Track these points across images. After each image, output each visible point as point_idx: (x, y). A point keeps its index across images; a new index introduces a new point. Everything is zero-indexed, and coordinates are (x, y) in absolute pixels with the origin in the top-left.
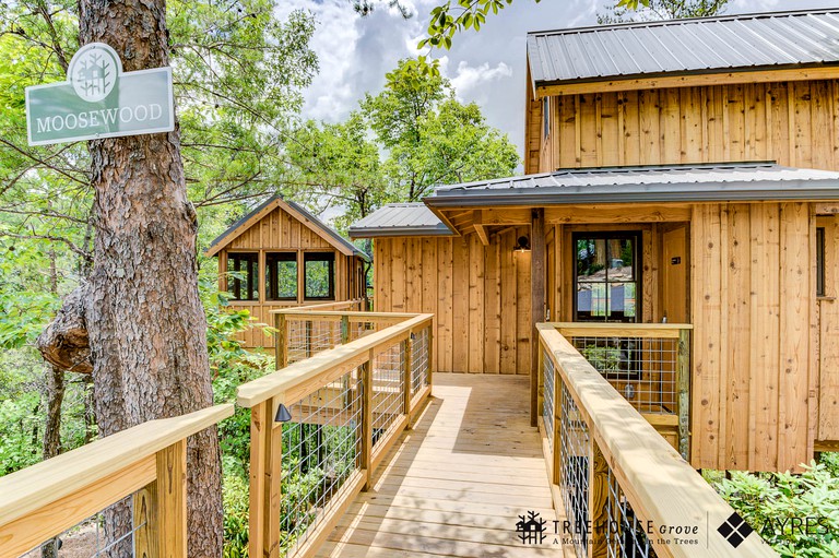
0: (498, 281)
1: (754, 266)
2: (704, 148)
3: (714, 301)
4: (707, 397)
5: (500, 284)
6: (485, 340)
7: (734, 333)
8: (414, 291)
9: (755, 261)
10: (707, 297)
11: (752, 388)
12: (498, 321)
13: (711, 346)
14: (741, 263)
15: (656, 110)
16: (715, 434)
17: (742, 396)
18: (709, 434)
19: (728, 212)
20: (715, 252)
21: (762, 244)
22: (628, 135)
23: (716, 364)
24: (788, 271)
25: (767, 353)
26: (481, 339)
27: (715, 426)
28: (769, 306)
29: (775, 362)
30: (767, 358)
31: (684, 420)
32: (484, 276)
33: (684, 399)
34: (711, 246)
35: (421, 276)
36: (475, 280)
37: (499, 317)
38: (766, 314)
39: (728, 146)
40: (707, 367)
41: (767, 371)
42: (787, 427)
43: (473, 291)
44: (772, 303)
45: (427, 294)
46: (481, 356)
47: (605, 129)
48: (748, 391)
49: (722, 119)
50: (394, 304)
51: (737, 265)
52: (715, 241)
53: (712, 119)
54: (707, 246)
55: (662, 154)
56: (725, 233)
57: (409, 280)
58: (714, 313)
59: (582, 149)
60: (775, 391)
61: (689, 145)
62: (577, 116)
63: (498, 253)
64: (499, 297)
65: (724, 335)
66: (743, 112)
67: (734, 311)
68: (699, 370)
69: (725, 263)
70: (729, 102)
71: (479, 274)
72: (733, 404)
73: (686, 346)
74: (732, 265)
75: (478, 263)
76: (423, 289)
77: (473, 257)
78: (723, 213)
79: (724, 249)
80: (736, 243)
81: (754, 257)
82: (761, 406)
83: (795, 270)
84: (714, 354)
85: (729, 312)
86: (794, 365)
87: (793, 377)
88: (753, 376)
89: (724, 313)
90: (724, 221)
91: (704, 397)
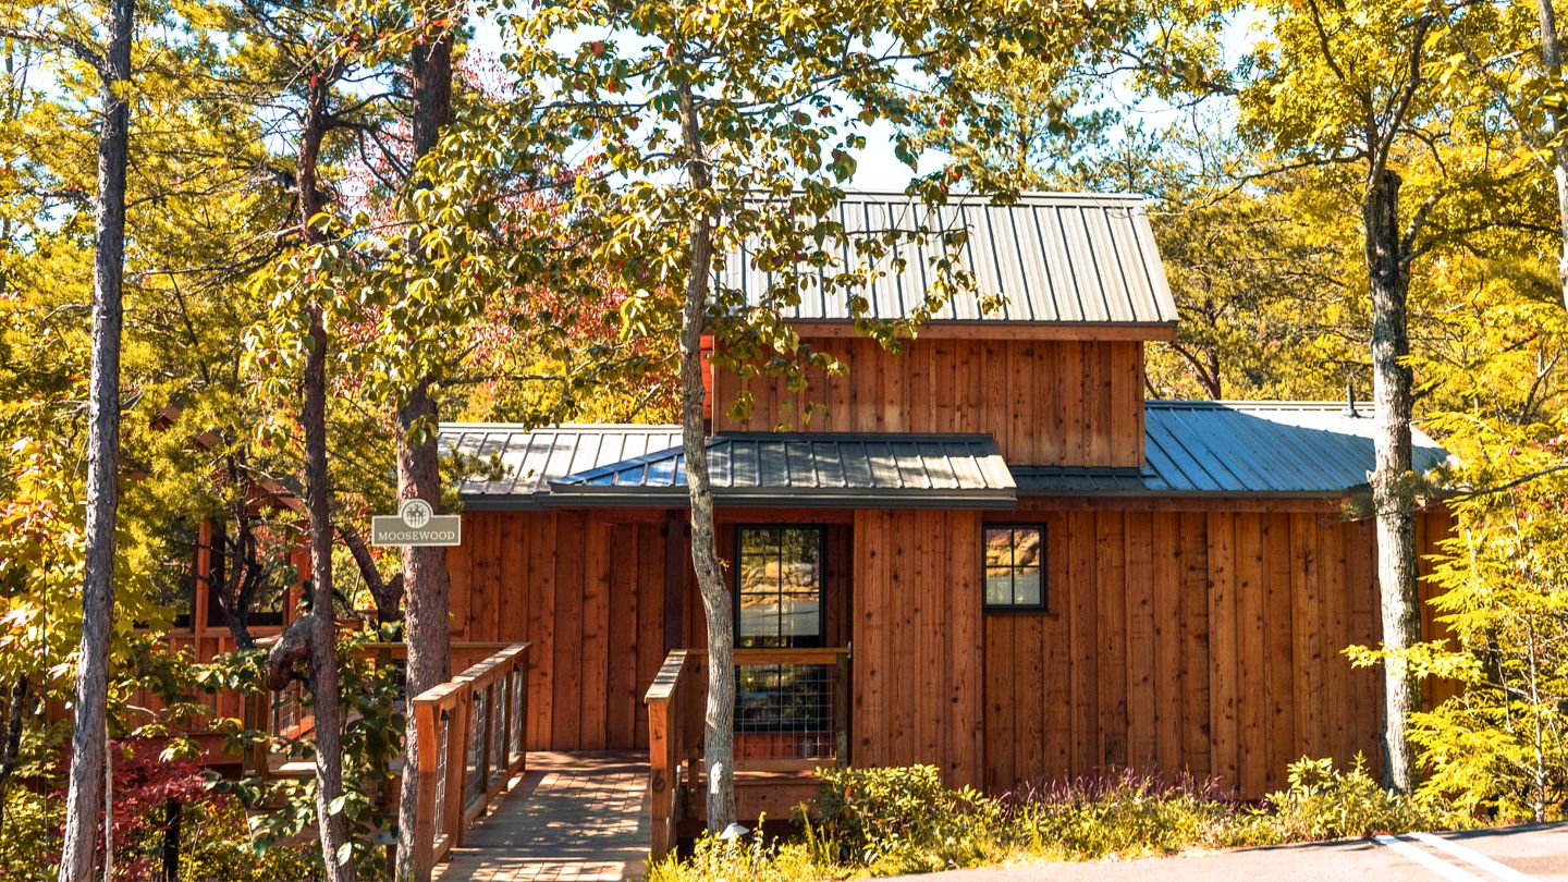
0: (633, 586)
1: (917, 579)
2: (906, 412)
3: (875, 620)
4: (869, 735)
5: (637, 593)
6: (610, 689)
7: (898, 657)
8: (485, 605)
9: (919, 573)
10: (869, 615)
11: (917, 722)
12: (633, 657)
13: (873, 673)
14: (905, 575)
17: (907, 732)
19: (891, 515)
20: (877, 562)
21: (927, 553)
23: (878, 695)
24: (954, 584)
25: (934, 680)
26: (603, 687)
28: (933, 625)
29: (941, 690)
30: (933, 688)
32: (609, 579)
34: (873, 554)
35: (498, 579)
36: (594, 585)
37: (635, 649)
38: (931, 634)
39: (934, 412)
40: (867, 699)
41: (933, 702)
43: (592, 604)
44: (937, 621)
45: (509, 610)
46: (602, 717)
47: (780, 379)
48: (912, 726)
49: (928, 375)
51: (901, 578)
52: (877, 548)
54: (868, 555)
55: (853, 418)
56: (887, 539)
57: (477, 586)
58: (875, 634)
60: (941, 726)
63: (634, 541)
64: (634, 615)
65: (887, 660)
66: (955, 365)
67: (898, 631)
68: (860, 701)
69: (887, 576)
71: (602, 572)
72: (897, 742)
73: (845, 673)
74: (896, 577)
75: (601, 555)
76: (503, 602)
77: (591, 546)
78: (885, 517)
79: (887, 558)
80: (900, 552)
81: (918, 569)
82: (927, 742)
83: (962, 582)
84: (876, 682)
85: (892, 633)
86: (961, 694)
87: (960, 708)
88: (917, 707)
89: (887, 633)
90: (887, 526)
91: (865, 735)
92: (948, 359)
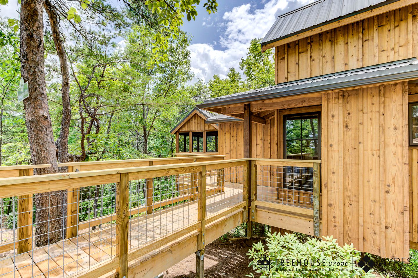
0: (269, 141)
1: (361, 127)
2: (360, 59)
3: (334, 148)
4: (332, 202)
5: (270, 143)
7: (348, 166)
8: (234, 147)
9: (362, 124)
10: (331, 146)
11: (361, 200)
13: (334, 173)
14: (352, 125)
15: (330, 43)
16: (337, 224)
17: (354, 204)
18: (334, 224)
19: (343, 96)
20: (335, 120)
21: (367, 113)
22: (313, 60)
23: (336, 184)
24: (386, 128)
25: (371, 180)
27: (336, 220)
28: (372, 150)
29: (377, 185)
30: (371, 183)
31: (316, 213)
32: (263, 140)
33: (316, 202)
34: (333, 116)
35: (236, 140)
38: (370, 155)
39: (377, 55)
40: (331, 185)
41: (372, 191)
42: (387, 228)
43: (258, 146)
44: (374, 148)
45: (239, 148)
46: (262, 177)
47: (300, 59)
48: (358, 202)
49: (373, 39)
50: (226, 152)
51: (350, 126)
52: (336, 113)
53: (366, 40)
54: (330, 117)
55: (333, 67)
56: (341, 108)
57: (232, 142)
58: (335, 155)
59: (288, 72)
61: (350, 59)
62: (286, 56)
63: (269, 128)
64: (269, 149)
65: (341, 167)
66: (390, 30)
67: (348, 153)
68: (326, 187)
69: (341, 126)
70: (379, 27)
71: (261, 138)
72: (348, 209)
73: (317, 172)
74: (347, 126)
75: (260, 133)
77: (258, 131)
78: (340, 97)
79: (341, 117)
80: (349, 114)
81: (360, 121)
82: (367, 211)
83: (392, 127)
84: (335, 177)
85: (344, 154)
86: (392, 189)
87: (390, 196)
88: (361, 192)
89: (341, 154)
90: (341, 101)
91: (330, 202)
92: (386, 28)
